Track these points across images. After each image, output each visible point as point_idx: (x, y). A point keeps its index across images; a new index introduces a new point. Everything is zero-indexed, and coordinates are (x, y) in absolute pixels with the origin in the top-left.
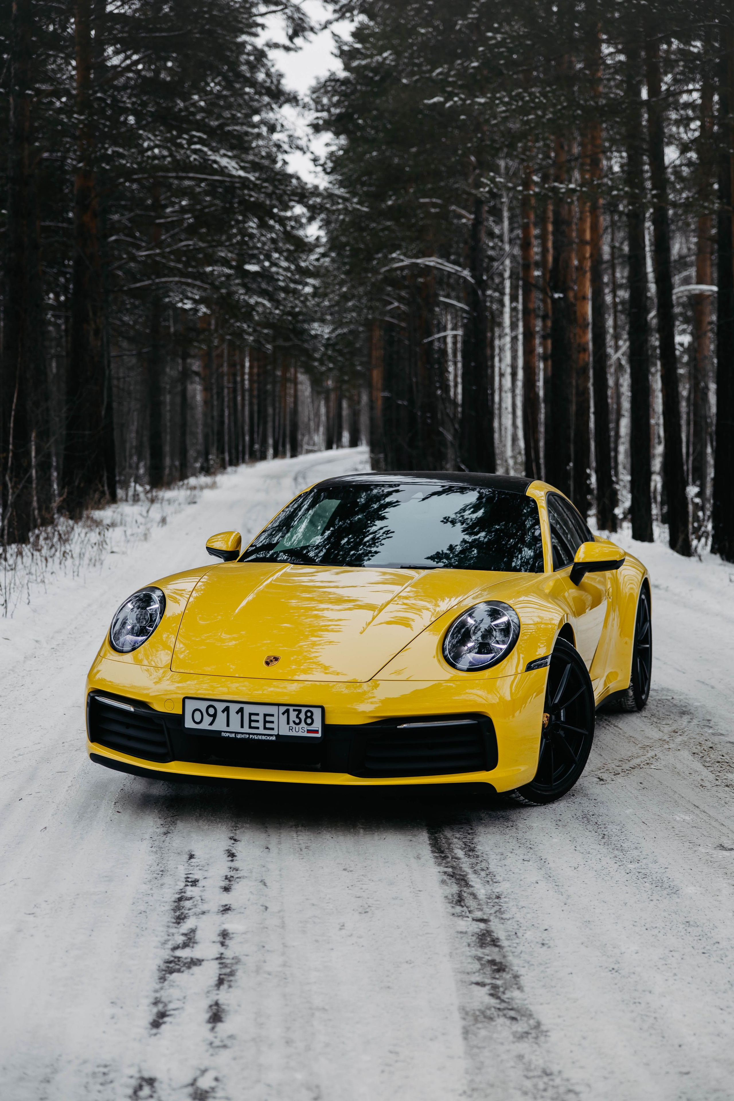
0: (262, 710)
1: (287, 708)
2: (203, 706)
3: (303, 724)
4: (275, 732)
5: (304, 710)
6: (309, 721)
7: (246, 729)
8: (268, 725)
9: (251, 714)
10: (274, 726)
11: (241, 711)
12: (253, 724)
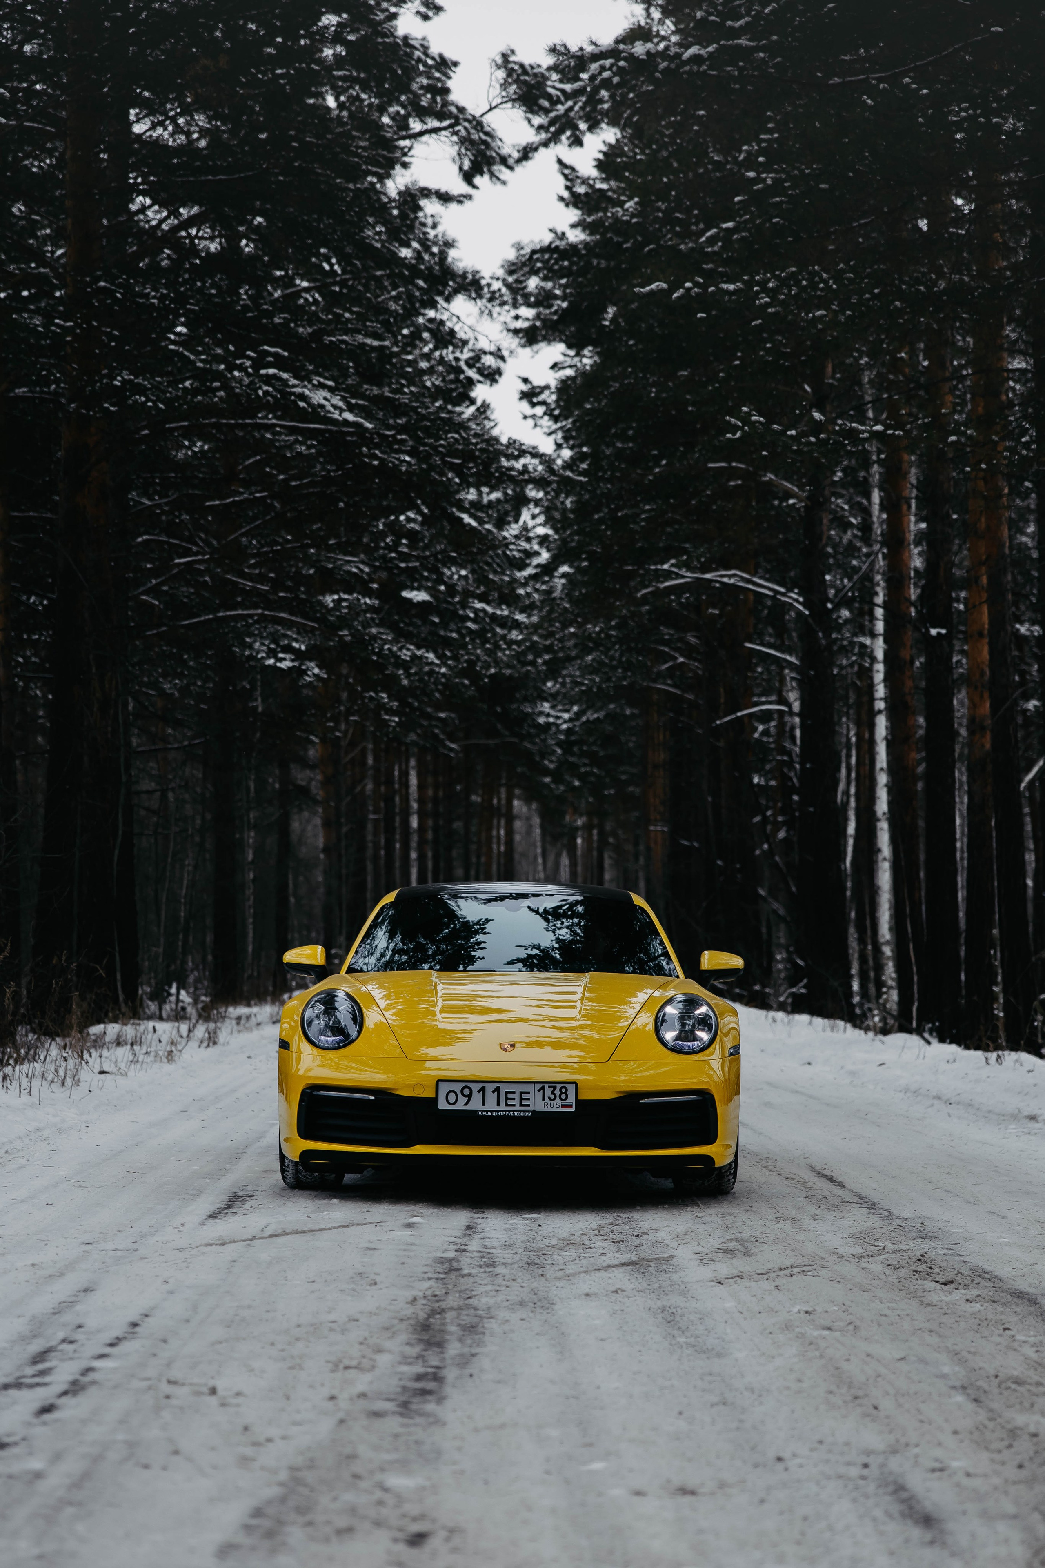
0: (518, 1088)
1: (541, 1085)
2: (457, 1087)
3: (558, 1100)
4: (531, 1109)
5: (559, 1086)
6: (563, 1096)
7: (502, 1107)
8: (524, 1102)
9: (507, 1093)
10: (530, 1102)
11: (497, 1090)
12: (509, 1102)
